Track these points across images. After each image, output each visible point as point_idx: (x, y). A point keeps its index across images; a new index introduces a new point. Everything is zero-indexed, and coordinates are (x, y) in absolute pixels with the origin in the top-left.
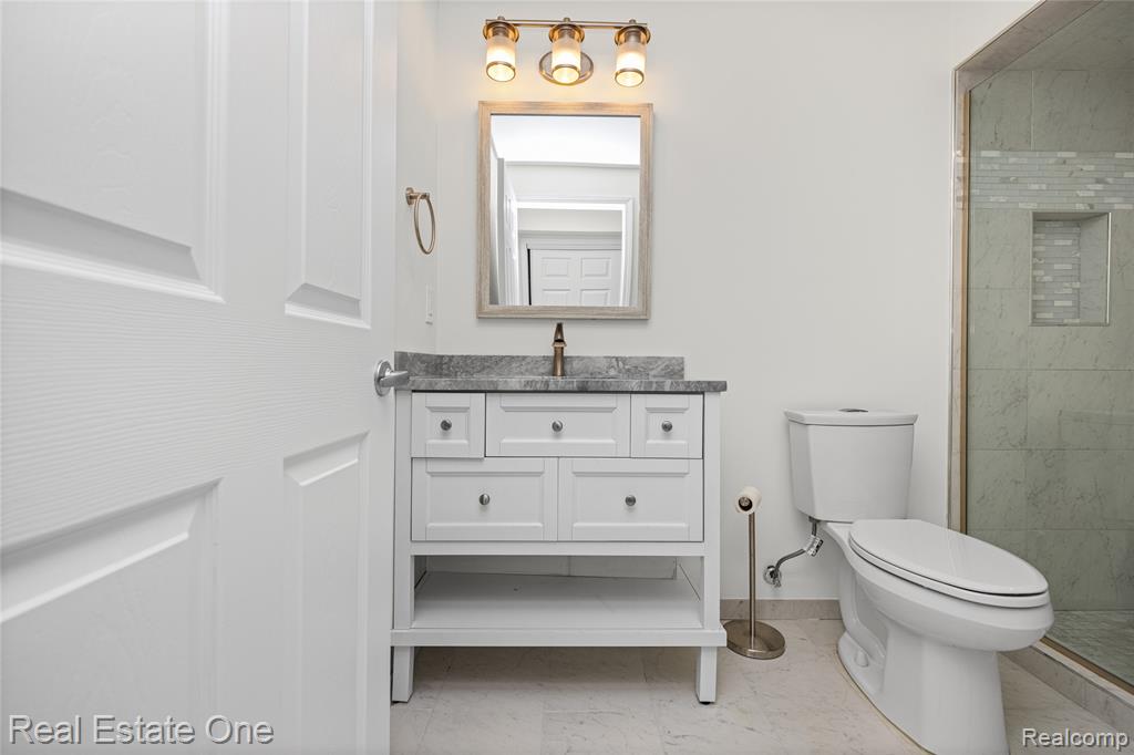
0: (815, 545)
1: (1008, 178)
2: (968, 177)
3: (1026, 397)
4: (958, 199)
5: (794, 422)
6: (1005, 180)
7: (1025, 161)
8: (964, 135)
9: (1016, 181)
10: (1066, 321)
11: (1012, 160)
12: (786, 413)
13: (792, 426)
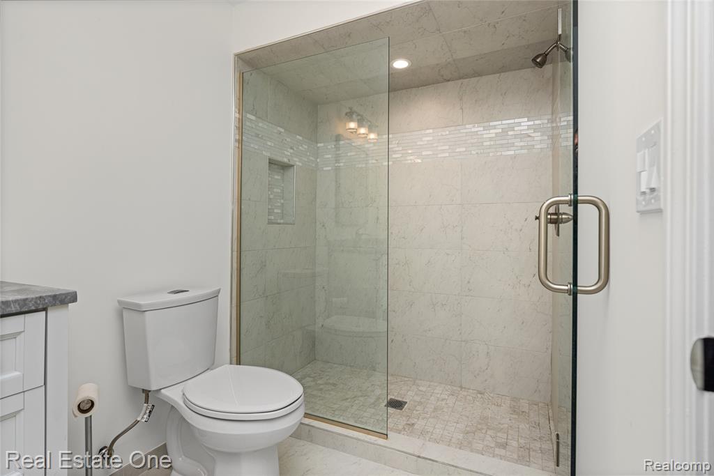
0: (148, 412)
1: (259, 135)
2: (241, 128)
3: (265, 266)
4: (236, 140)
5: (127, 310)
6: (257, 135)
7: (265, 127)
8: (239, 99)
9: (261, 138)
10: (279, 221)
11: (260, 125)
12: (119, 302)
13: (125, 314)
